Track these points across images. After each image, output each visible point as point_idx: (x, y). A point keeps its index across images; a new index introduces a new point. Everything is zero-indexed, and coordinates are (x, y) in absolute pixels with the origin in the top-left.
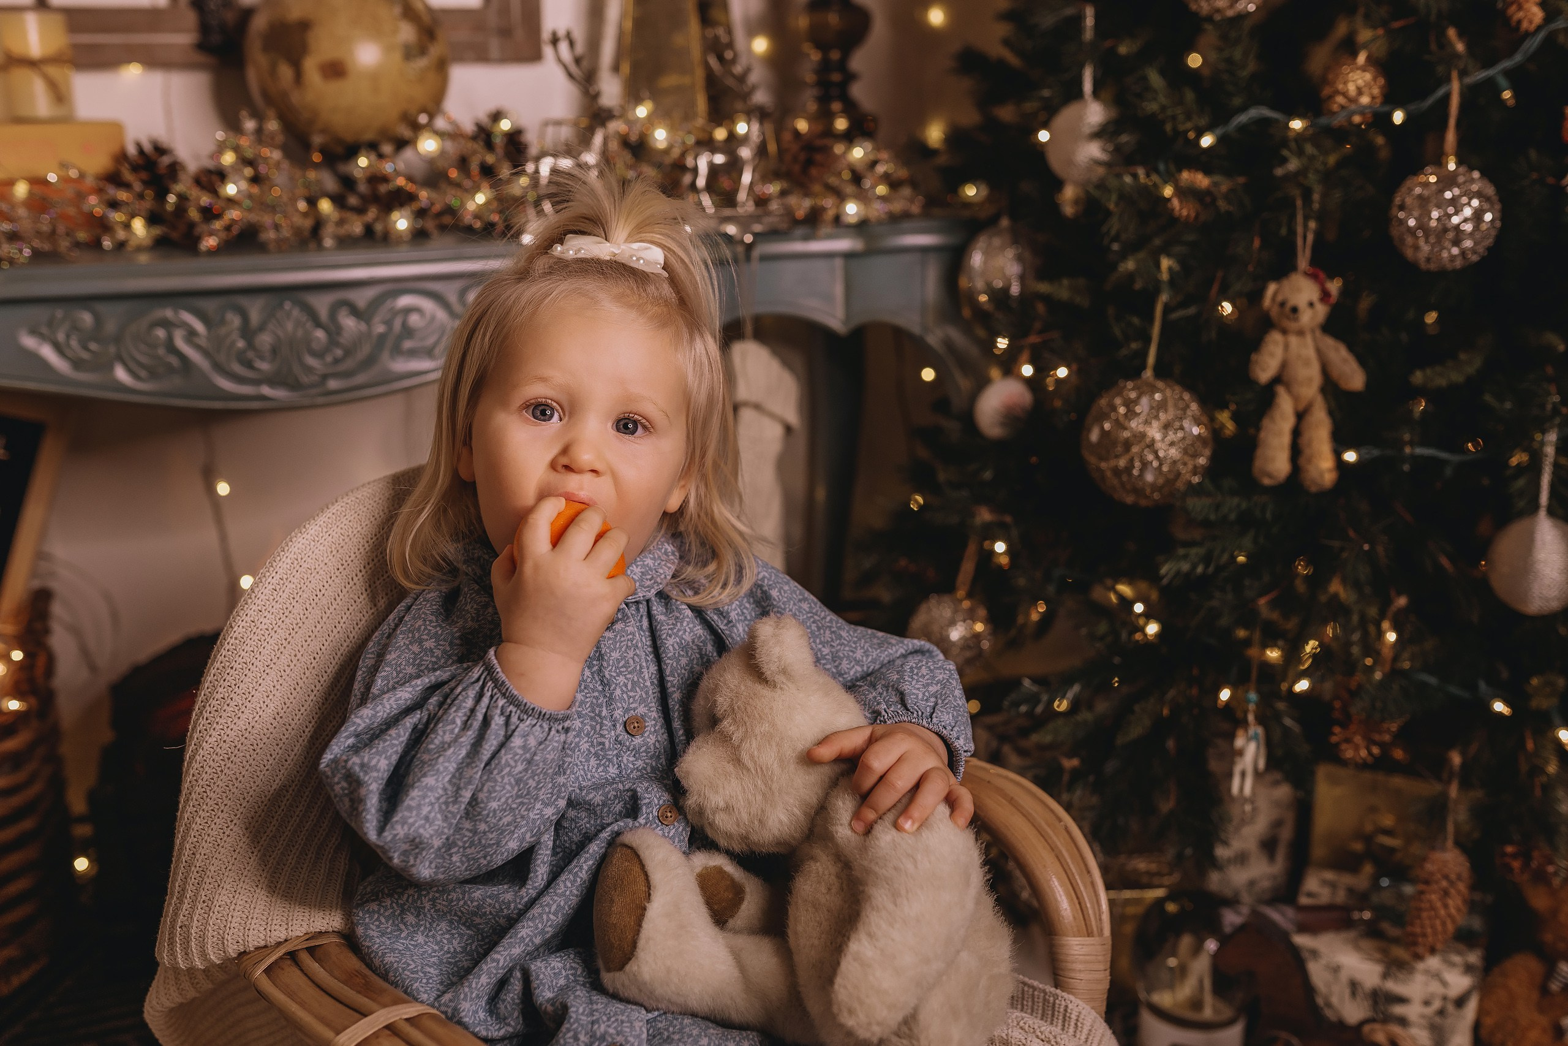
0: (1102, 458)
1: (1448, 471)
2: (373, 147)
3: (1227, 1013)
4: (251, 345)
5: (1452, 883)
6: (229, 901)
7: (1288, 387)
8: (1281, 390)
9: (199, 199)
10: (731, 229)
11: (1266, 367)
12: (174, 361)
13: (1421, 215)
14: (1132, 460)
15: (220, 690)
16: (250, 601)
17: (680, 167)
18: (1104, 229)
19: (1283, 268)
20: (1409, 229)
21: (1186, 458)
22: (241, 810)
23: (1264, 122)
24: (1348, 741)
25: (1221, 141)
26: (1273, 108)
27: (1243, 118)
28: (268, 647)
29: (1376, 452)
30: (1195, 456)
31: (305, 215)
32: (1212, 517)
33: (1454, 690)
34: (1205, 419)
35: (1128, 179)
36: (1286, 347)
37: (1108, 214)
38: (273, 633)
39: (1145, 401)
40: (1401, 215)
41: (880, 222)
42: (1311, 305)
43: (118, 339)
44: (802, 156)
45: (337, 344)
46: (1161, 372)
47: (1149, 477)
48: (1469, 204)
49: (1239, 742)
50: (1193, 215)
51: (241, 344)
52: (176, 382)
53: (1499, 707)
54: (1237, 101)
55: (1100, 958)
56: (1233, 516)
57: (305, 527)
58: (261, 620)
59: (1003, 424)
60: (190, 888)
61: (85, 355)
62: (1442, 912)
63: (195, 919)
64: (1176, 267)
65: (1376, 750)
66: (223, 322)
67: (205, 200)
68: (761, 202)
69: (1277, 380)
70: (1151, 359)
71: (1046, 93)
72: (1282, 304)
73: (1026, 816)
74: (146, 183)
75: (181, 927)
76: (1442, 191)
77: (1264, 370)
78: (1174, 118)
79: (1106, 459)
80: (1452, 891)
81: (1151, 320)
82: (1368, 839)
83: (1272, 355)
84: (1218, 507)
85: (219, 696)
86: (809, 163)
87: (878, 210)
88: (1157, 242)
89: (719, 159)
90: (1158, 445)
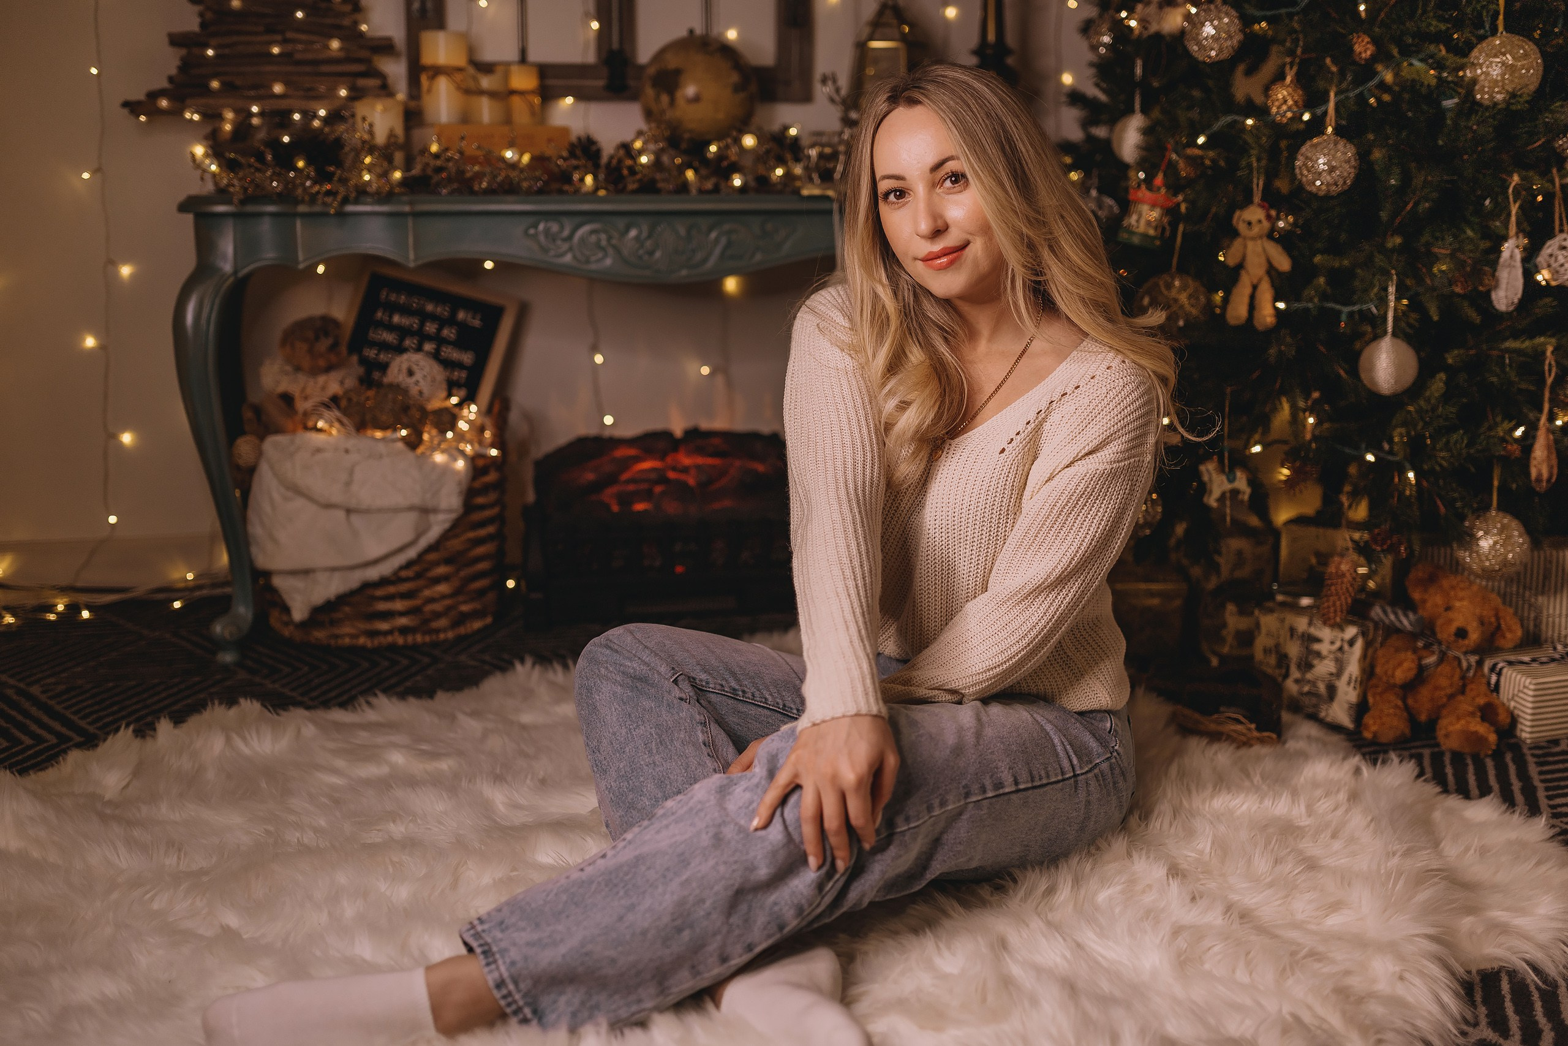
7: (1246, 270)
8: (1243, 273)
11: (1233, 257)
19: (1245, 202)
25: (1209, 139)
27: (1223, 122)
29: (1298, 304)
36: (1244, 247)
42: (1259, 222)
46: (1180, 268)
53: (1369, 457)
69: (1241, 265)
70: (1175, 262)
72: (1243, 222)
83: (1238, 251)
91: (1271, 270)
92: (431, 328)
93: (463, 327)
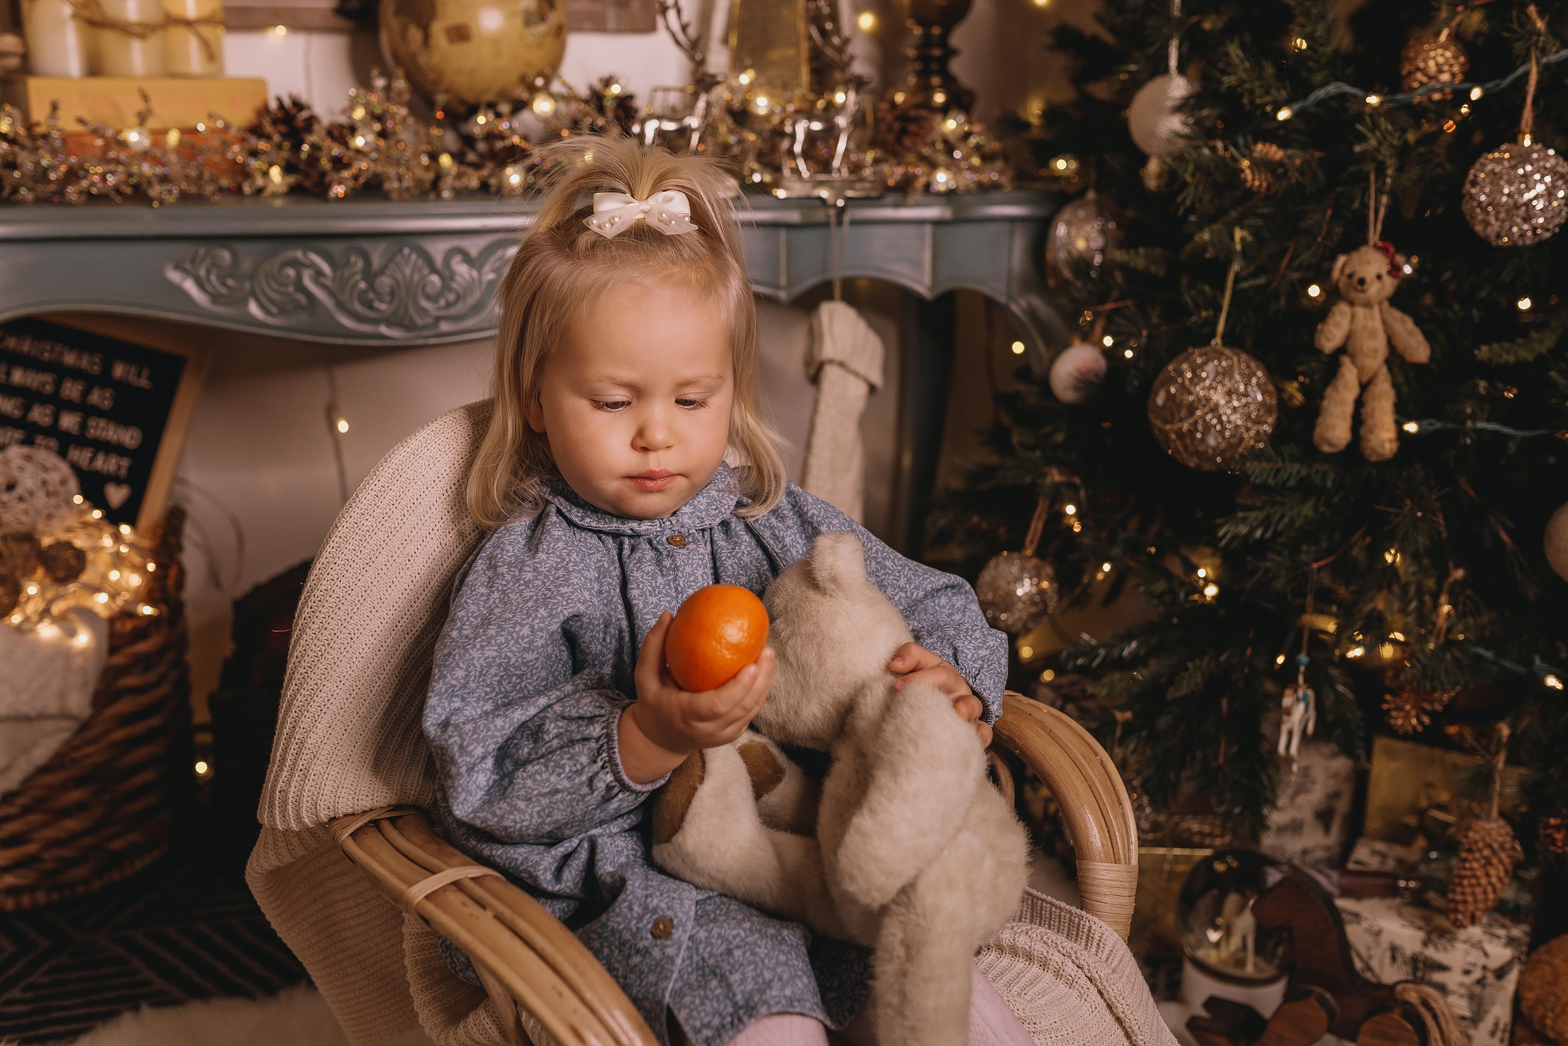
0: (1166, 422)
1: (1512, 447)
2: (491, 106)
3: (1269, 971)
4: (371, 286)
5: (1494, 852)
6: (323, 771)
7: (1353, 357)
8: (1346, 361)
9: (330, 150)
10: (824, 193)
11: (1331, 336)
12: (302, 299)
13: (1491, 192)
14: (1196, 423)
15: (324, 582)
16: (354, 505)
17: (779, 133)
18: (1179, 199)
19: (1353, 242)
20: (1480, 203)
21: (1250, 425)
22: (337, 691)
23: (1342, 97)
24: (1399, 709)
25: (1296, 115)
26: (1353, 85)
27: (1321, 93)
28: (368, 547)
29: (1438, 425)
30: (1258, 422)
31: (427, 168)
32: (1271, 482)
33: (1508, 664)
34: (1271, 388)
35: (1206, 151)
36: (1353, 317)
37: (1185, 184)
38: (373, 535)
39: (1210, 367)
40: (1473, 191)
41: (968, 191)
42: (1379, 277)
43: (252, 277)
44: (897, 126)
45: (450, 290)
46: (1232, 340)
47: (1212, 441)
48: (1541, 181)
49: (1287, 701)
50: (1265, 184)
51: (363, 285)
52: (302, 318)
53: (1552, 681)
54: (1318, 78)
55: (1126, 884)
56: (1292, 483)
57: (406, 441)
58: (363, 522)
59: (1076, 389)
60: (290, 757)
61: (223, 290)
62: (1484, 881)
63: (293, 785)
64: (1250, 239)
65: (1426, 720)
66: (347, 264)
67: (336, 150)
68: (856, 168)
69: (1342, 350)
70: (1221, 327)
71: (1133, 67)
72: (1350, 276)
73: (1063, 747)
74: (284, 136)
75: (280, 792)
76: (1514, 168)
77: (1328, 340)
78: (1251, 92)
79: (1172, 423)
80: (1495, 861)
81: (1223, 289)
82: (1421, 813)
83: (1338, 325)
84: (1278, 471)
85: (323, 588)
86: (904, 132)
87: (968, 178)
88: (1234, 214)
89: (817, 126)
90: (1221, 411)
91: (1395, 359)
92: (72, 390)
93: (121, 388)
